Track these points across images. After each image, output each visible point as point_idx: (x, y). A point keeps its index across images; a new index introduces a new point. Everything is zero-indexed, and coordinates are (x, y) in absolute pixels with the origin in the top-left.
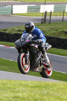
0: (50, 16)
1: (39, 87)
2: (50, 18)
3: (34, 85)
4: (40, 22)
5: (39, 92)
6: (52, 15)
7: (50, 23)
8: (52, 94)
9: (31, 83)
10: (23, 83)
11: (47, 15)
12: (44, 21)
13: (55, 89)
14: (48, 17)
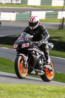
1: (57, 92)
3: (52, 90)
4: (58, 28)
9: (49, 88)
10: (41, 87)
12: (61, 27)
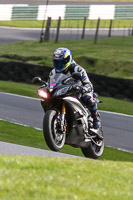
0: (58, 27)
1: (37, 169)
2: (58, 30)
4: (38, 40)
5: (38, 179)
6: (62, 25)
7: (56, 41)
8: (64, 182)
9: (22, 160)
10: (5, 159)
11: (52, 25)
12: (45, 37)
13: (70, 172)
14: (53, 30)
